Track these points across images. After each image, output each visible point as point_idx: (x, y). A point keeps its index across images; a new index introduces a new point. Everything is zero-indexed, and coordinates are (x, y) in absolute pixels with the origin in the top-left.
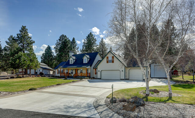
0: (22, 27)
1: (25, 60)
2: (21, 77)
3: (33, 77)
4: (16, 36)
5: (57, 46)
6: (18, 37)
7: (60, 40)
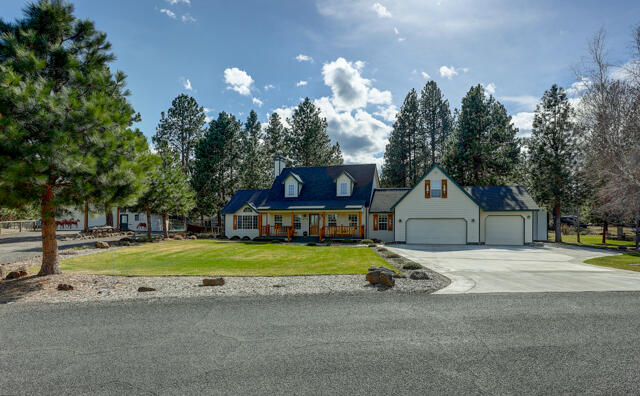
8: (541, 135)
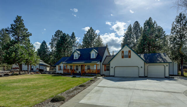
0: (17, 17)
1: (22, 54)
2: (17, 75)
3: (31, 74)
4: (10, 27)
5: (53, 42)
6: (12, 28)
7: (55, 35)
8: (175, 33)
